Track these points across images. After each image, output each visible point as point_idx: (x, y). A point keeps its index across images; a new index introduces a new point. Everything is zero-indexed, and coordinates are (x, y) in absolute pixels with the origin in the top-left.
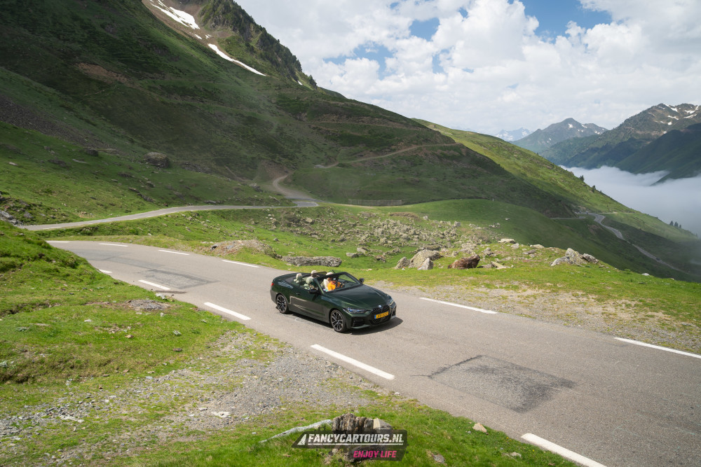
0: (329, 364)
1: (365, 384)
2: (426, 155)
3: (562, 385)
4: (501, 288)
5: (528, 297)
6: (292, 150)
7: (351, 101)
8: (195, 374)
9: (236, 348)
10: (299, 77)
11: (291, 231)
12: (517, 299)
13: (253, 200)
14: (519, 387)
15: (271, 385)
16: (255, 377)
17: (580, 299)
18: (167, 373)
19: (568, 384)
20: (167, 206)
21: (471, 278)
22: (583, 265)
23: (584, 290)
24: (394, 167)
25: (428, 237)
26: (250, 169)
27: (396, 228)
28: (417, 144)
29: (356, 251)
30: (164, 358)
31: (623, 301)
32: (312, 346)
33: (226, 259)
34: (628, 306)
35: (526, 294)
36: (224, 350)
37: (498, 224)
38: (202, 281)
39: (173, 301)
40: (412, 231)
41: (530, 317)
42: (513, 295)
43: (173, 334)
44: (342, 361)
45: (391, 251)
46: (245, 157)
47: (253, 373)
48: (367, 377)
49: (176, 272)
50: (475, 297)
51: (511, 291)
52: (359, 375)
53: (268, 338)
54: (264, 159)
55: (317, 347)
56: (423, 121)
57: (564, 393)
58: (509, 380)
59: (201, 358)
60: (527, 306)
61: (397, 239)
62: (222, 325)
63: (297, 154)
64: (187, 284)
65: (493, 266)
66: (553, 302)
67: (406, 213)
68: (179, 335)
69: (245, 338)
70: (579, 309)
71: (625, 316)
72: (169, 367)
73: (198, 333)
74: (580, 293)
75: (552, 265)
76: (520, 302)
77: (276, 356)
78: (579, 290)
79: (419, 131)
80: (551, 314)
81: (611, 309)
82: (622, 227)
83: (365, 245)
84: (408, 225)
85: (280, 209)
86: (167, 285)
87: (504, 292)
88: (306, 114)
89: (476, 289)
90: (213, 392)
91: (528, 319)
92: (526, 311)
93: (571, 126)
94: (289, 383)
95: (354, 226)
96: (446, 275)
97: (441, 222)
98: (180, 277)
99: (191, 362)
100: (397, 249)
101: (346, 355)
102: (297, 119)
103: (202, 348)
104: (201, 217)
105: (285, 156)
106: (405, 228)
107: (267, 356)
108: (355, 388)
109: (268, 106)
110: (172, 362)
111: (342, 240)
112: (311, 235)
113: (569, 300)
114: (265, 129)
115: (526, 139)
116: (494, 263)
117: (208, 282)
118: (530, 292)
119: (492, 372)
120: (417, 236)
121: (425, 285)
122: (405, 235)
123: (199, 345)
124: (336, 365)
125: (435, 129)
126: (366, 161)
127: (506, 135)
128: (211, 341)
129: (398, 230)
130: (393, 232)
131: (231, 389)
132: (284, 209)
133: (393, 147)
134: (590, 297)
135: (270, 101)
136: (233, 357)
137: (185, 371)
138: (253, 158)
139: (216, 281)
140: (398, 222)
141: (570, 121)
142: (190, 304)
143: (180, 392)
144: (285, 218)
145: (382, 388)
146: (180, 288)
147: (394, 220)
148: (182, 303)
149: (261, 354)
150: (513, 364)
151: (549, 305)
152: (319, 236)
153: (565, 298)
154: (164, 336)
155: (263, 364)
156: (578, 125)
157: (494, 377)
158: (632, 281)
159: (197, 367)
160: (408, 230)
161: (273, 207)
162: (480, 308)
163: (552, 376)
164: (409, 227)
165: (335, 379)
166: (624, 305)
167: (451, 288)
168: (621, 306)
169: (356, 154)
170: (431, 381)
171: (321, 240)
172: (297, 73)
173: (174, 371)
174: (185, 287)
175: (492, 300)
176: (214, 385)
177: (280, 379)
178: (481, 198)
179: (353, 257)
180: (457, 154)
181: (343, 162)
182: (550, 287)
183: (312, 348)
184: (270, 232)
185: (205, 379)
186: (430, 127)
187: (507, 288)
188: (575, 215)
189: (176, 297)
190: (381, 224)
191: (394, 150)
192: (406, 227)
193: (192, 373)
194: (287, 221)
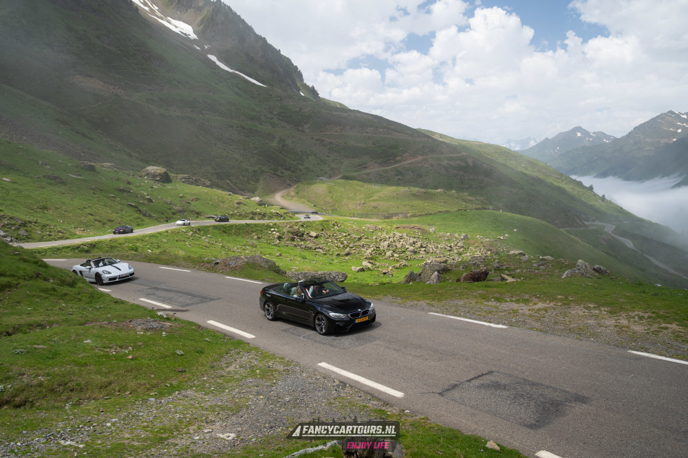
0: (337, 383)
1: (374, 403)
2: (432, 165)
3: (575, 400)
4: (511, 301)
5: (539, 310)
6: (295, 163)
7: (354, 111)
8: (199, 395)
9: (240, 367)
10: (301, 88)
11: (295, 246)
12: (527, 313)
13: (255, 214)
14: (532, 403)
15: (278, 405)
16: (262, 397)
17: (592, 311)
18: (170, 395)
19: (582, 399)
20: (167, 221)
21: (481, 292)
22: (594, 276)
23: (595, 302)
24: (399, 179)
25: (435, 250)
26: (252, 183)
27: (402, 240)
28: (422, 155)
29: (361, 265)
30: (166, 379)
31: (636, 313)
32: (320, 364)
33: (229, 275)
34: (641, 318)
35: (537, 307)
36: (228, 370)
37: (506, 235)
38: (204, 299)
39: (175, 320)
40: (419, 244)
41: (541, 331)
42: (524, 309)
43: (176, 353)
44: (350, 379)
45: (398, 265)
46: (247, 170)
47: (258, 393)
48: (376, 395)
49: (178, 290)
50: (485, 311)
51: (522, 304)
52: (368, 393)
53: (273, 357)
54: (266, 172)
55: (323, 365)
56: (428, 131)
57: (578, 408)
58: (522, 396)
59: (205, 378)
60: (538, 320)
61: (404, 252)
62: (226, 343)
63: (301, 167)
64: (189, 302)
65: (503, 279)
66: (565, 315)
67: (412, 225)
68: (182, 355)
69: (250, 357)
70: (591, 322)
71: (638, 328)
72: (172, 389)
73: (202, 352)
74: (592, 306)
75: (563, 277)
76: (531, 316)
77: (282, 374)
78: (591, 303)
79: (423, 142)
80: (562, 327)
81: (624, 322)
82: (633, 237)
83: (371, 259)
84: (415, 237)
85: (283, 223)
86: (168, 304)
87: (515, 306)
88: (308, 126)
89: (485, 303)
90: (218, 414)
91: (539, 333)
92: (537, 325)
93: (579, 134)
94: (296, 403)
95: (360, 239)
96: (455, 289)
97: (448, 234)
98: (181, 295)
99: (195, 382)
100: (404, 262)
101: (354, 373)
102: (299, 130)
103: (206, 368)
104: (202, 232)
105: (286, 169)
106: (412, 242)
107: (273, 375)
108: (365, 406)
109: (269, 118)
110: (175, 383)
111: (348, 254)
112: (315, 249)
113: (581, 313)
114: (267, 141)
115: (533, 148)
116: (503, 275)
117: (211, 300)
118: (540, 305)
119: (505, 389)
120: (423, 249)
121: (433, 300)
122: (411, 248)
123: (203, 365)
124: (344, 383)
125: (440, 140)
126: (370, 173)
127: (513, 145)
128: (215, 361)
129: (404, 243)
130: (399, 245)
131: (237, 410)
132: (287, 223)
133: (398, 158)
134: (602, 309)
135: (271, 113)
136: (238, 376)
137: (189, 392)
138: (255, 171)
139: (219, 299)
140: (405, 235)
141: (579, 129)
142: (192, 322)
143: (184, 414)
144: (289, 232)
145: (392, 406)
146: (182, 306)
147: (400, 232)
148: (184, 322)
149: (267, 373)
150: (525, 380)
151: (561, 318)
152: (323, 250)
153: (577, 311)
154: (166, 356)
155: (268, 383)
156: (586, 133)
157: (506, 393)
158: (644, 292)
159: (201, 388)
160: (414, 243)
161: (276, 221)
162: (490, 322)
163: (565, 392)
164: (415, 240)
165: (343, 398)
166: (637, 317)
167: (461, 303)
168: (633, 318)
169: (360, 165)
170: (442, 399)
171: (325, 254)
172: (299, 84)
173: (177, 392)
174: (188, 305)
175: (503, 314)
176: (219, 406)
177: (287, 399)
178: (488, 209)
179: (358, 271)
180: (463, 164)
181: (348, 174)
182: (561, 300)
183: (319, 367)
184: (273, 247)
185: (209, 401)
186: (436, 137)
187: (517, 301)
188: (585, 225)
189: (178, 315)
190: (387, 237)
191: (400, 161)
192: (412, 240)
193: (196, 394)
194: (291, 235)
